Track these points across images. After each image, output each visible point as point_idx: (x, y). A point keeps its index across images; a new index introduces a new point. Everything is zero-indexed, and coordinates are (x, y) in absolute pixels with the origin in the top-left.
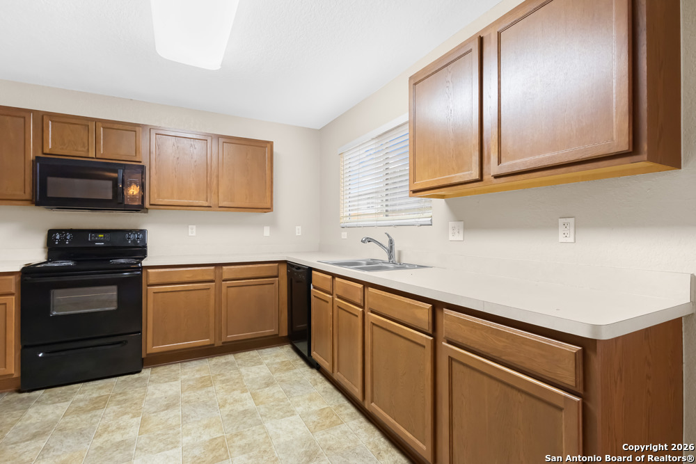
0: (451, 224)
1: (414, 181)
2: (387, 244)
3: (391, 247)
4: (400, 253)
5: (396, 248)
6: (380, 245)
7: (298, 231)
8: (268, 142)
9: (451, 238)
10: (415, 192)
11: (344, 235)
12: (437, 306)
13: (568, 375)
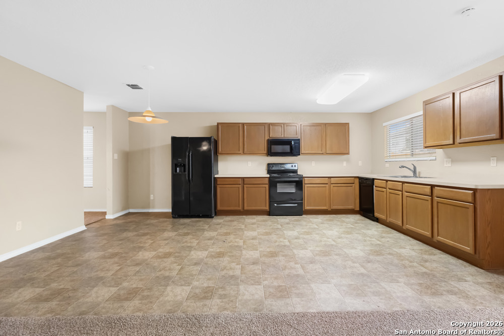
0: (445, 160)
1: (426, 143)
2: (412, 168)
3: (415, 170)
4: (419, 172)
5: (418, 170)
6: (409, 169)
7: (360, 163)
8: (347, 123)
9: (445, 165)
10: (426, 147)
11: (387, 165)
12: (433, 187)
13: (470, 199)
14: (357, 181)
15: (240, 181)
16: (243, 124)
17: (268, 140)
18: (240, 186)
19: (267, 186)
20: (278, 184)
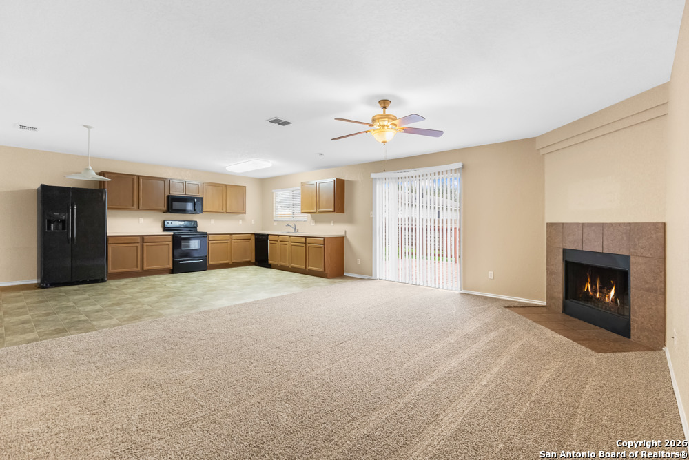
0: (312, 221)
1: (302, 210)
3: (295, 227)
4: (298, 229)
6: (291, 227)
10: (302, 213)
11: (275, 224)
12: (306, 237)
14: (253, 237)
15: (139, 239)
16: (139, 177)
17: (168, 196)
18: (139, 245)
19: (170, 244)
20: (182, 242)
